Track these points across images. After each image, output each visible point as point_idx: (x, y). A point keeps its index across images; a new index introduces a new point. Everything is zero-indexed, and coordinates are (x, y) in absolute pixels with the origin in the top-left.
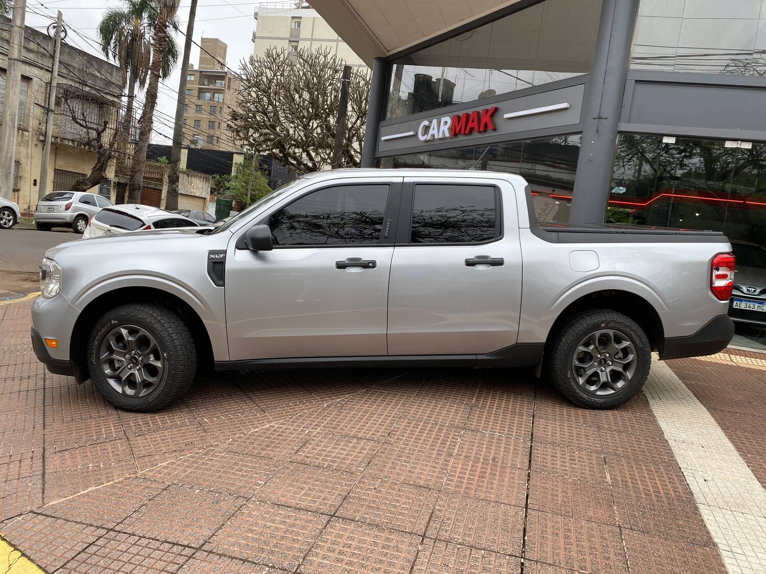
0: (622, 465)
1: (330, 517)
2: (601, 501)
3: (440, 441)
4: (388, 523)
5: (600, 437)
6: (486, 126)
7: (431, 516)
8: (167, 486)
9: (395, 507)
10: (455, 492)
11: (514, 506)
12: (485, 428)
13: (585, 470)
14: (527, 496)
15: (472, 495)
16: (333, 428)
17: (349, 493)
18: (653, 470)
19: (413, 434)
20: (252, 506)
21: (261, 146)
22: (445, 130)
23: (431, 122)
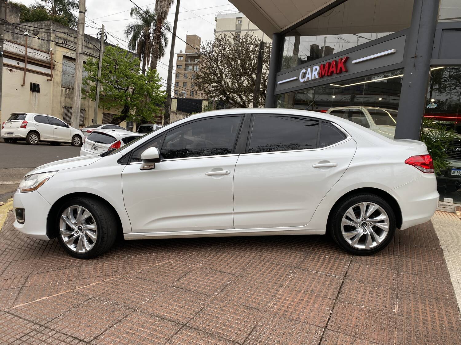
0: (410, 300)
1: (182, 326)
2: (385, 327)
3: (277, 277)
4: (220, 333)
5: (398, 278)
6: (341, 69)
7: (253, 330)
8: (89, 298)
9: (229, 321)
10: (277, 313)
11: (316, 326)
12: (313, 268)
13: (379, 302)
14: (329, 319)
15: (287, 316)
16: (208, 265)
17: (201, 310)
18: (435, 305)
19: (260, 271)
20: (135, 315)
21: (213, 93)
22: (315, 74)
23: (307, 70)
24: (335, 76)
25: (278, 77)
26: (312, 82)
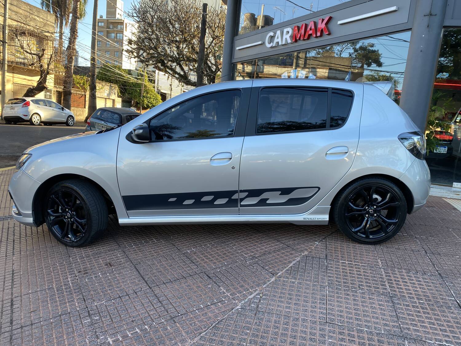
6: (322, 31)
21: (148, 61)
22: (287, 38)
23: (276, 34)
24: (313, 40)
25: (237, 42)
26: (283, 47)
